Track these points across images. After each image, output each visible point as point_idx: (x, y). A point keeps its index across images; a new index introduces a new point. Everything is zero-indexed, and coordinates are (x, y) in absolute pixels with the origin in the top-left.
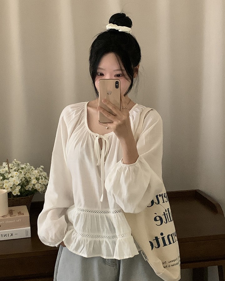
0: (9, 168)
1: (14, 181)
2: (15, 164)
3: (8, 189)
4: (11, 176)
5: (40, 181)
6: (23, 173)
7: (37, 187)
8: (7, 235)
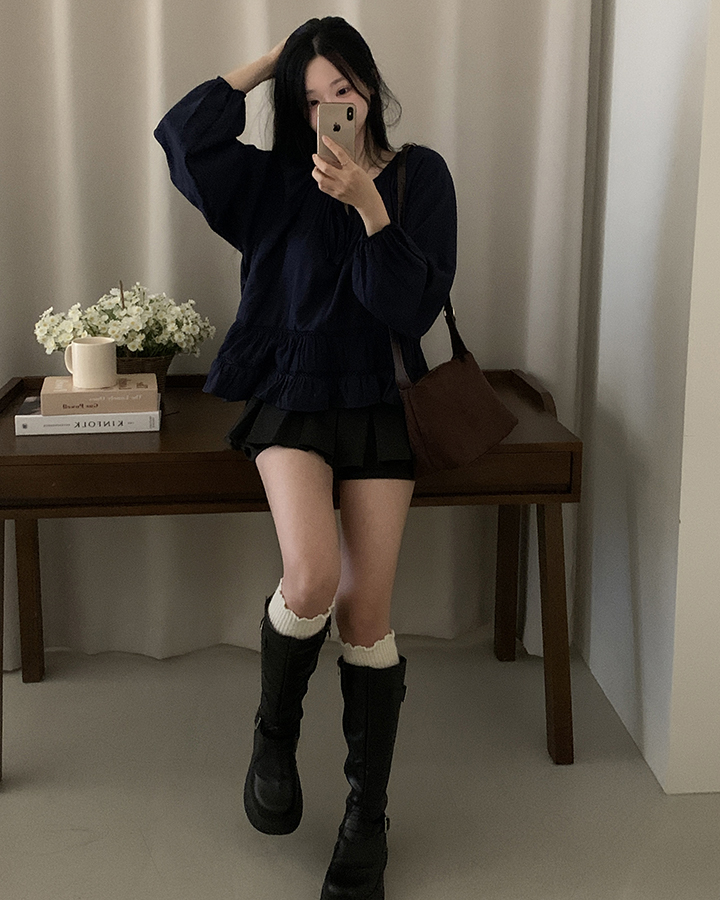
0: (123, 299)
1: (133, 323)
2: (137, 291)
3: (117, 337)
4: (126, 315)
5: (184, 329)
6: (150, 310)
7: (178, 338)
8: (111, 424)
